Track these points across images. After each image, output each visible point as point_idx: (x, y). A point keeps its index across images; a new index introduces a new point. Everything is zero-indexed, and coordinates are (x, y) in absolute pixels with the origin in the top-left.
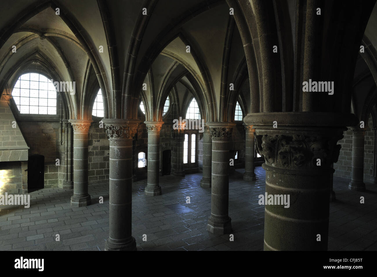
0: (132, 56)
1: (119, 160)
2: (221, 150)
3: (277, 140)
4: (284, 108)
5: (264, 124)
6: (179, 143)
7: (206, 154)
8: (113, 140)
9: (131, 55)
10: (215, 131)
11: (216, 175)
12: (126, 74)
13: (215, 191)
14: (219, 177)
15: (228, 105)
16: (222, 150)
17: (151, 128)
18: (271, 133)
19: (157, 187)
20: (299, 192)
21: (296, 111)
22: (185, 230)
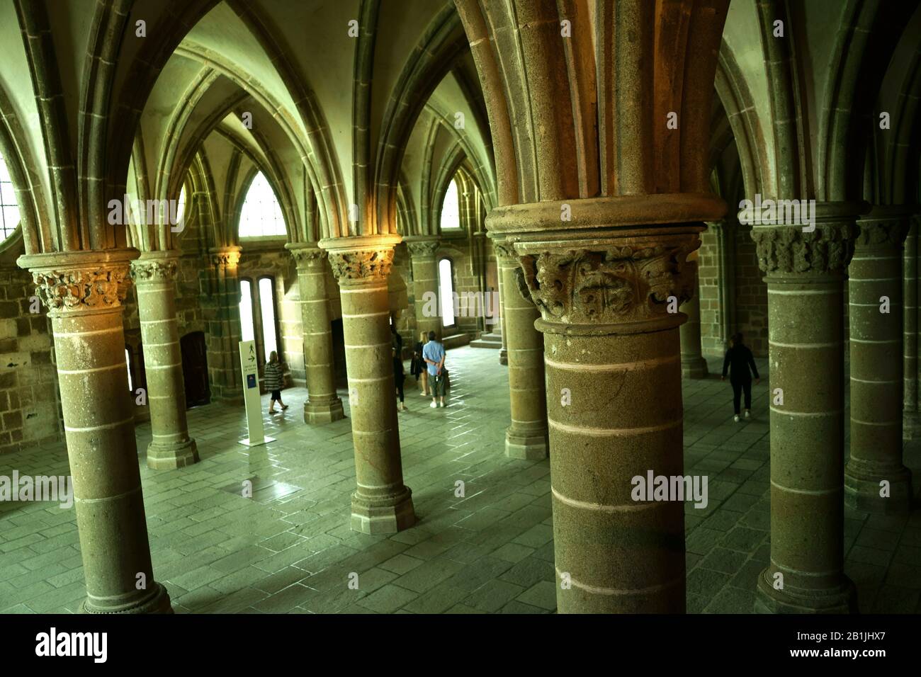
0: (104, 62)
1: (90, 371)
2: (369, 313)
3: (572, 260)
4: (583, 189)
5: (544, 229)
6: (228, 309)
7: (312, 331)
8: (64, 314)
9: (100, 58)
10: (348, 262)
11: (362, 381)
12: (86, 116)
13: (362, 425)
14: (371, 385)
15: (378, 187)
16: (375, 312)
17: (146, 272)
18: (557, 247)
19: (184, 440)
20: (625, 371)
21: (608, 193)
22: (294, 541)
